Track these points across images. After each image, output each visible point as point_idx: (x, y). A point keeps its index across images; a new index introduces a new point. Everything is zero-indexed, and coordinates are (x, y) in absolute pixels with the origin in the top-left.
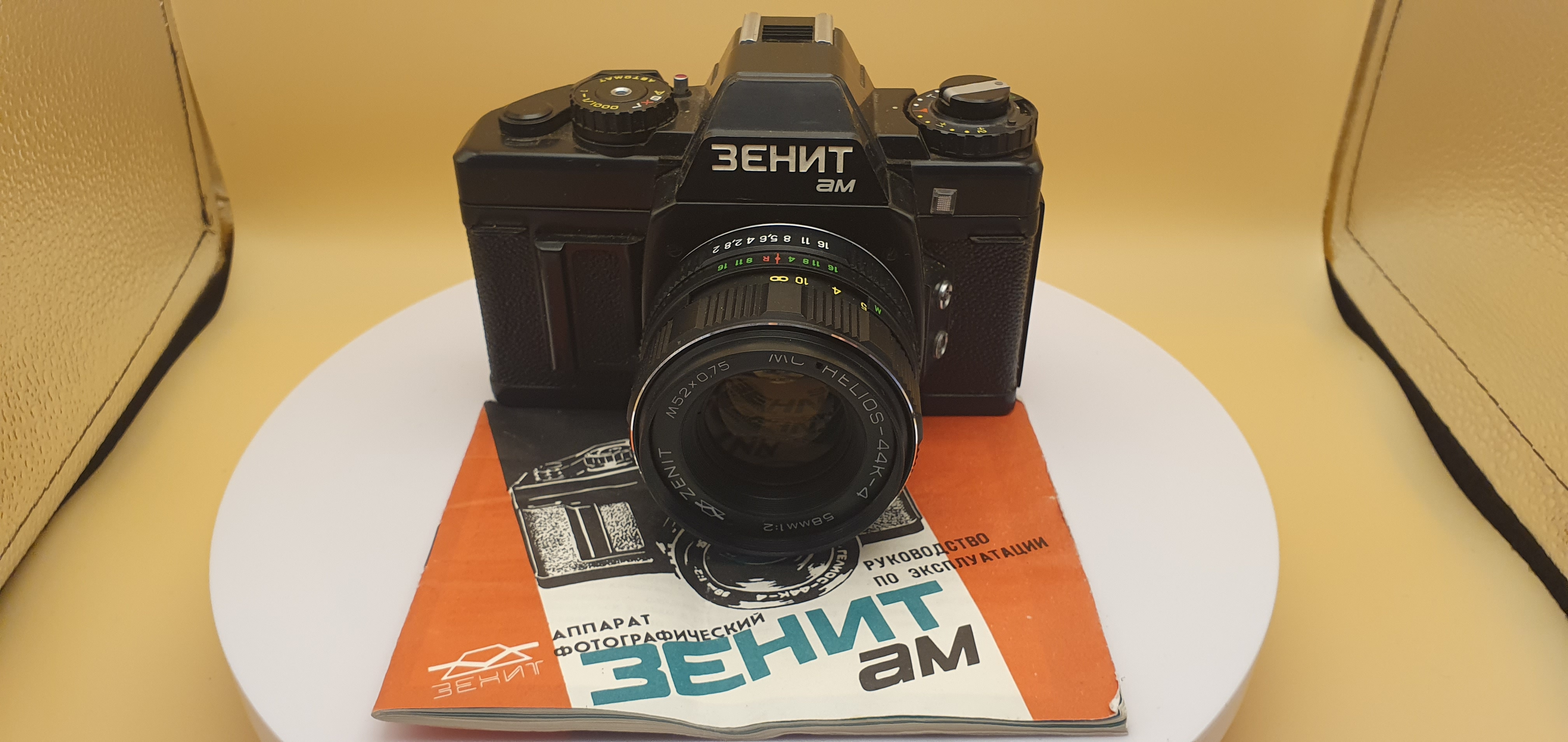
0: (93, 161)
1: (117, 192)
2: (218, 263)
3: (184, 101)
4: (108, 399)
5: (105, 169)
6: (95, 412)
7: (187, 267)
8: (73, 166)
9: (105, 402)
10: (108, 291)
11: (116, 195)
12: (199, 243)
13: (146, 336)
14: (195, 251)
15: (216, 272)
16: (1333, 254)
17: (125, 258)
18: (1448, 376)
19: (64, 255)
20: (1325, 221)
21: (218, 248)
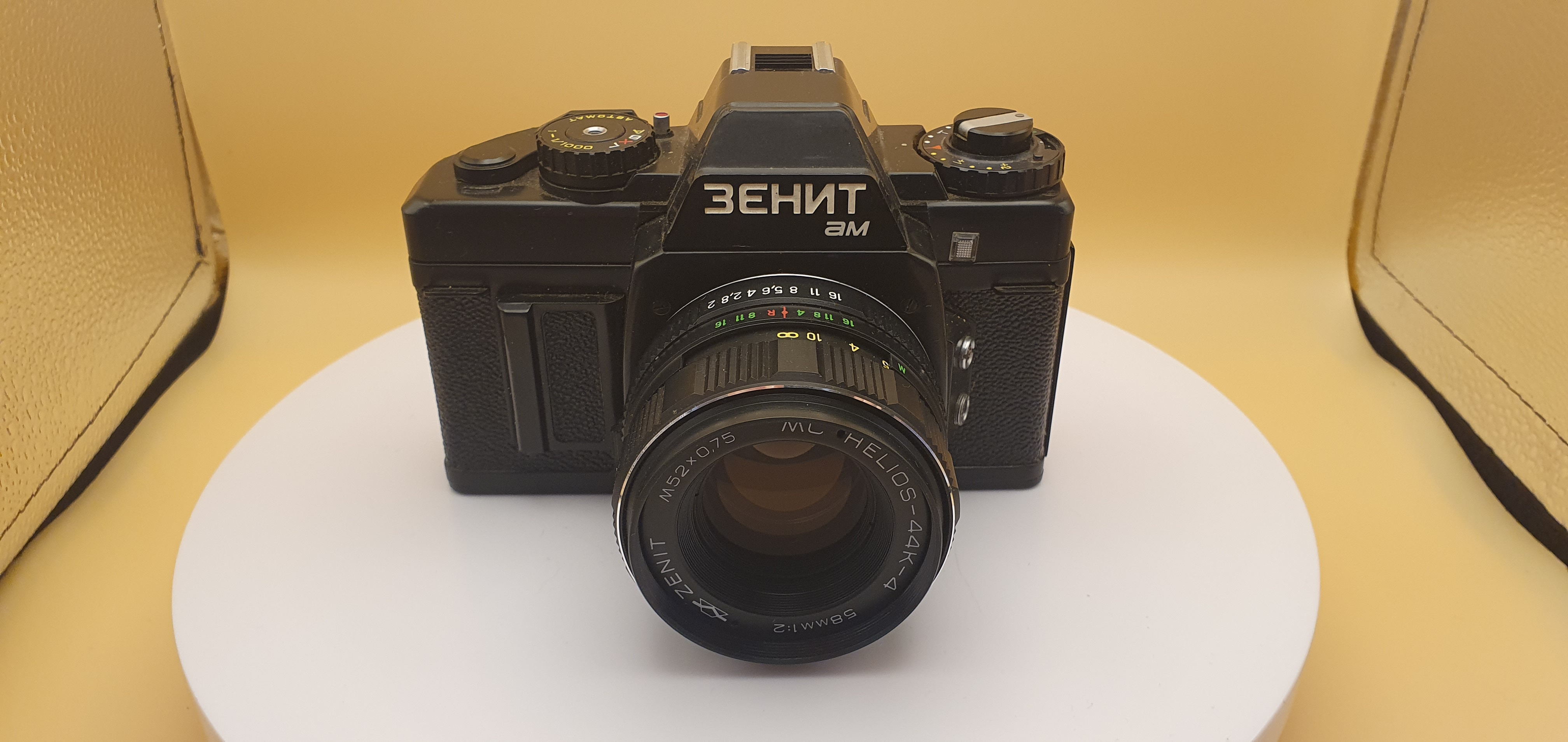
0: (83, 176)
1: (108, 211)
2: (211, 296)
3: (180, 127)
4: (91, 423)
5: (95, 185)
6: (77, 436)
7: (179, 295)
8: (62, 178)
9: (88, 426)
10: (95, 311)
11: (106, 215)
12: (192, 274)
13: (134, 362)
14: (188, 281)
15: (210, 305)
16: (1359, 282)
17: (114, 280)
18: (1489, 396)
19: (49, 270)
20: (1349, 249)
21: (212, 281)
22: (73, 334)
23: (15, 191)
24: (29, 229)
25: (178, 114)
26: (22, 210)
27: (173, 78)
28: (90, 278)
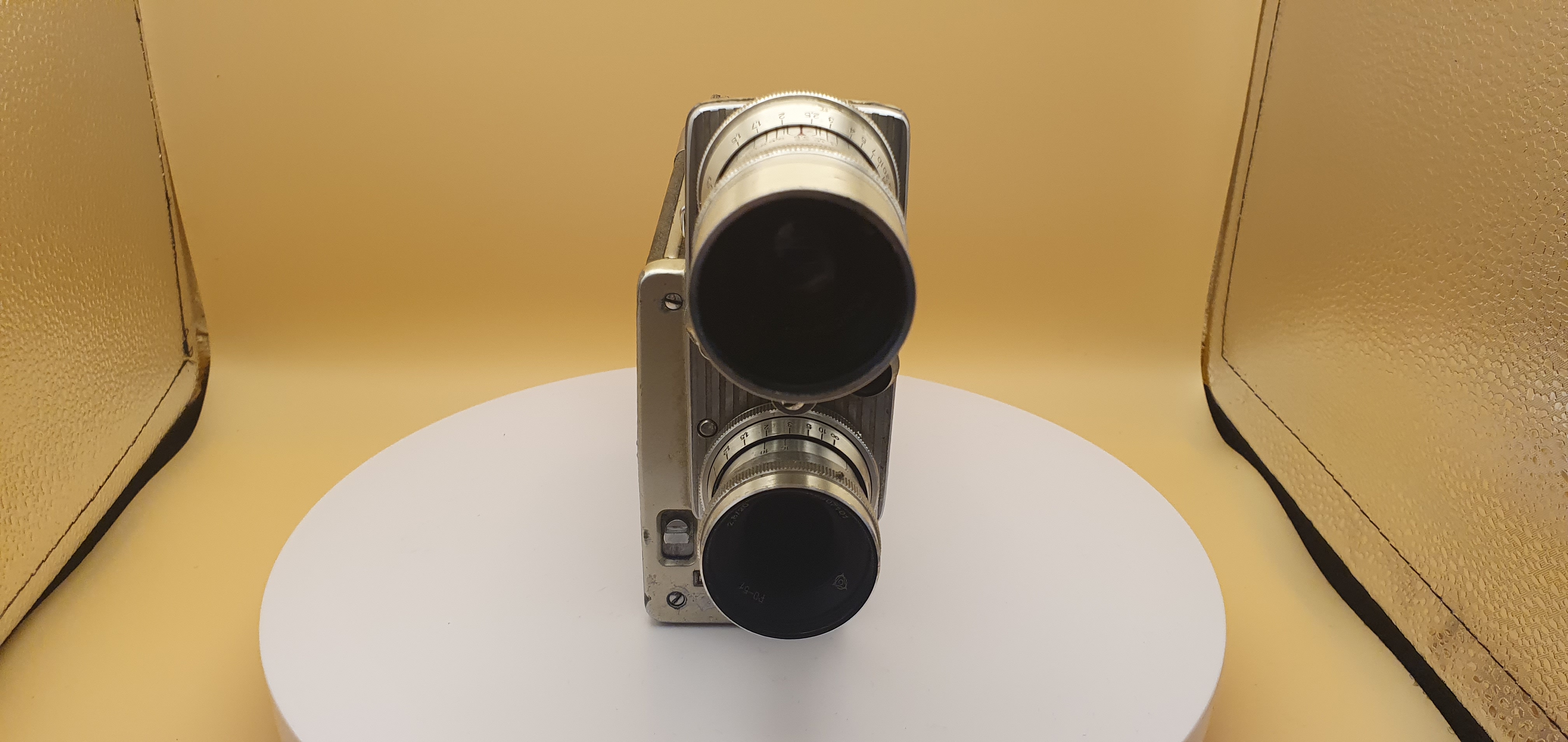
0: (94, 286)
1: (112, 317)
2: (195, 391)
3: (174, 243)
4: (92, 500)
5: (103, 294)
6: (80, 512)
7: (168, 390)
8: (77, 288)
9: (90, 502)
10: (98, 403)
11: (110, 320)
12: (180, 371)
13: (129, 448)
14: (176, 378)
15: (193, 399)
16: (1211, 380)
17: (114, 376)
18: (1310, 477)
19: (64, 366)
20: (1203, 351)
21: (196, 378)
22: (80, 423)
23: (40, 300)
24: (50, 331)
25: (172, 231)
26: (45, 315)
27: (170, 200)
28: (96, 374)
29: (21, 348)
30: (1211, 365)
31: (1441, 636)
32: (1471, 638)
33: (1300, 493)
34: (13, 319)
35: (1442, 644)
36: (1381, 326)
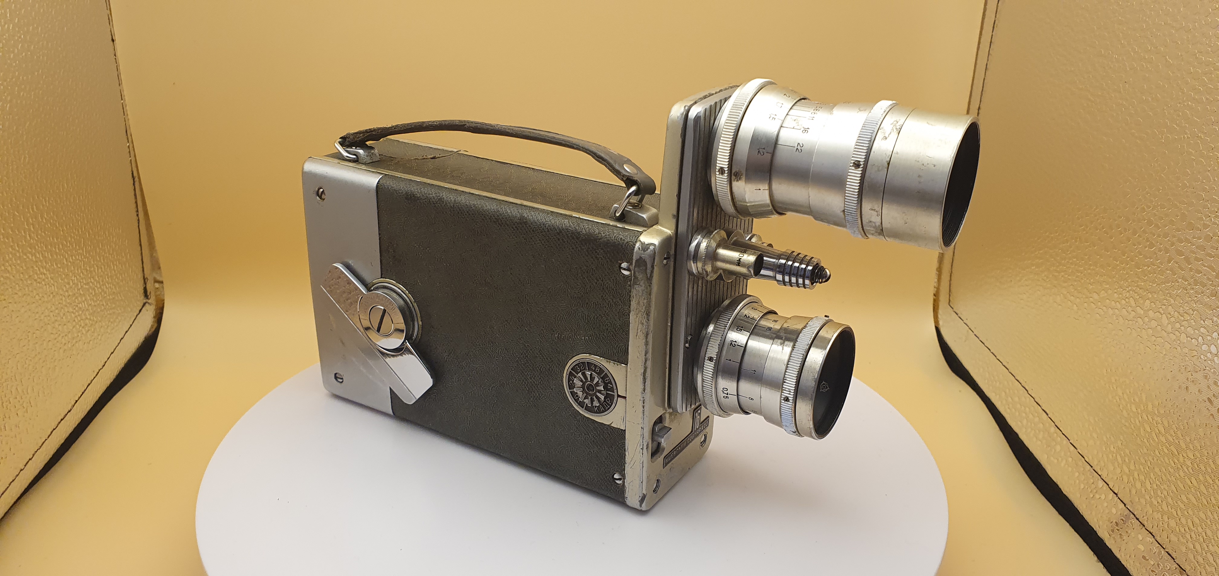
0: (74, 245)
1: (88, 269)
2: (152, 326)
3: (137, 211)
4: (69, 411)
5: (81, 251)
6: (60, 420)
7: (131, 326)
8: (61, 246)
9: (68, 413)
10: (76, 335)
11: (87, 271)
12: (140, 311)
13: (99, 371)
14: (137, 316)
15: (150, 332)
16: (941, 323)
17: (89, 314)
18: (1016, 399)
19: (49, 307)
20: (935, 300)
21: (153, 316)
22: (61, 351)
23: (32, 257)
24: (39, 280)
25: (136, 202)
26: (36, 268)
27: (135, 178)
28: (74, 313)
29: (17, 294)
30: (940, 312)
31: (1117, 524)
32: (1140, 526)
33: (1008, 410)
34: (10, 271)
35: (1118, 530)
36: (1070, 284)
